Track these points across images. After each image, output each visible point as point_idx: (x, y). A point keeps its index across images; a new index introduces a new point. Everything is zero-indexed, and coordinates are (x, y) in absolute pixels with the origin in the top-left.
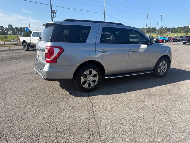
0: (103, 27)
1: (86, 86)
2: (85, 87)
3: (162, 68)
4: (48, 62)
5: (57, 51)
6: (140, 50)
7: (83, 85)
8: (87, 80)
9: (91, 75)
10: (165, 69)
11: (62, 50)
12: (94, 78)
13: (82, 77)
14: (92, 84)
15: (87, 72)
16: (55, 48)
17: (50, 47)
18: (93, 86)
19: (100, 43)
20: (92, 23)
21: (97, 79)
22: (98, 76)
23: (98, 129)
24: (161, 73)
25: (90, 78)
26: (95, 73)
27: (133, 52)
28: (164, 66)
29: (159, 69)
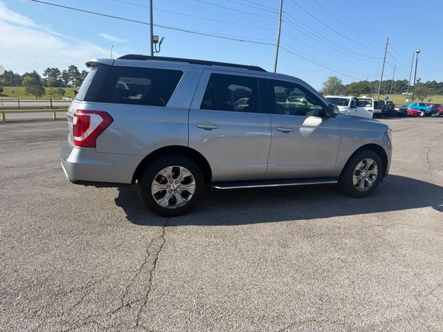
0: (212, 74)
1: (164, 202)
2: (162, 204)
3: (363, 174)
4: (77, 143)
5: (96, 121)
6: (301, 129)
7: (158, 198)
8: (168, 190)
9: (178, 179)
10: (374, 177)
11: (108, 119)
12: (184, 187)
13: (155, 182)
14: (180, 200)
15: (167, 172)
16: (92, 115)
17: (83, 111)
18: (182, 203)
19: (201, 108)
20: (188, 63)
21: (192, 188)
22: (194, 183)
23: (147, 295)
24: (362, 186)
25: (174, 185)
26: (188, 174)
27: (283, 132)
28: (369, 169)
29: (354, 176)
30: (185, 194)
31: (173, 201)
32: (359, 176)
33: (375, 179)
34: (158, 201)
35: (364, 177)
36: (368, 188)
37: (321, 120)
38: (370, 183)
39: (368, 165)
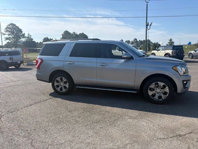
0: (76, 43)
8: (60, 85)
12: (65, 85)
13: (55, 82)
15: (59, 79)
16: (39, 60)
19: (70, 56)
21: (67, 85)
24: (156, 97)
25: (62, 84)
26: (66, 80)
27: (102, 66)
28: (162, 88)
29: (149, 91)
30: (65, 87)
31: (61, 89)
32: (154, 92)
33: (168, 95)
34: (57, 89)
35: (158, 93)
36: (162, 100)
37: (123, 61)
38: (164, 97)
39: (160, 86)
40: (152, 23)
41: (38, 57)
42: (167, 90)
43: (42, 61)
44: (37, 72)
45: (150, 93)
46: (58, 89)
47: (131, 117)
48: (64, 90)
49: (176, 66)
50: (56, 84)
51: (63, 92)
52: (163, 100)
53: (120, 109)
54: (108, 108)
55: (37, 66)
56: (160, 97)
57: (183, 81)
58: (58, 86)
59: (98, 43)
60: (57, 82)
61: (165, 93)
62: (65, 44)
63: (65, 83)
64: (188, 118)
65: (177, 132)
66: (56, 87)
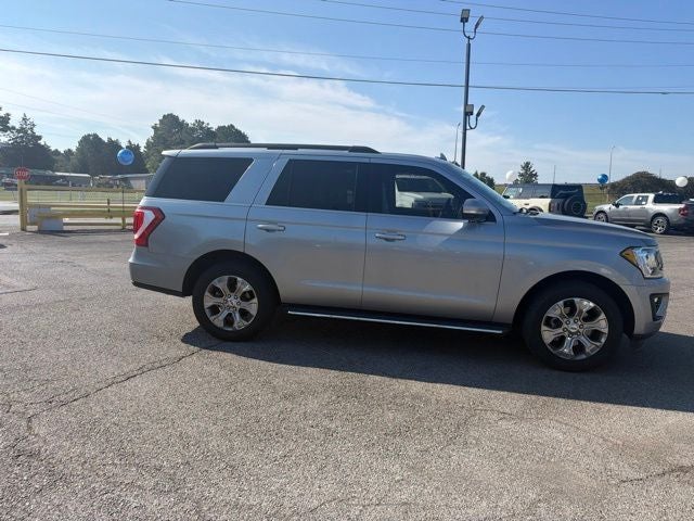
0: (289, 160)
2: (215, 323)
3: (571, 327)
4: (135, 242)
5: (149, 217)
7: (211, 315)
9: (236, 293)
12: (244, 305)
13: (207, 294)
14: (238, 321)
16: (146, 212)
18: (241, 326)
19: (268, 203)
21: (253, 307)
22: (256, 300)
24: (566, 350)
25: (233, 301)
26: (248, 287)
27: (387, 239)
28: (585, 320)
29: (544, 328)
30: (244, 314)
31: (229, 321)
32: (560, 330)
33: (603, 340)
34: (212, 318)
35: (573, 334)
36: (584, 356)
37: (459, 225)
38: (590, 347)
39: (581, 311)
40: (483, 107)
41: (144, 201)
42: (602, 324)
43: (159, 215)
44: (137, 256)
45: (548, 335)
46: (218, 321)
47: (504, 416)
48: (239, 323)
49: (633, 248)
50: (209, 301)
51: (236, 332)
52: (591, 358)
53: (459, 387)
54: (417, 387)
55: (136, 236)
56: (579, 348)
57: (652, 296)
58: (215, 310)
59: (372, 161)
60: (216, 292)
61: (595, 335)
62: (251, 160)
63: (246, 297)
64: (681, 414)
65: (672, 460)
66: (208, 312)
